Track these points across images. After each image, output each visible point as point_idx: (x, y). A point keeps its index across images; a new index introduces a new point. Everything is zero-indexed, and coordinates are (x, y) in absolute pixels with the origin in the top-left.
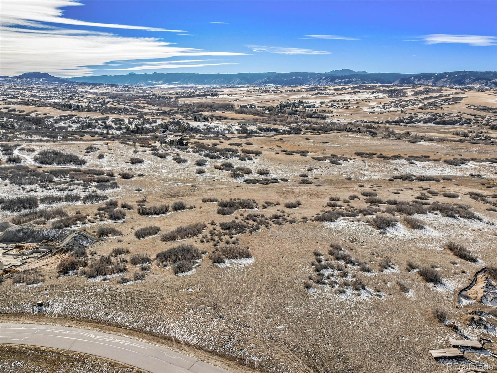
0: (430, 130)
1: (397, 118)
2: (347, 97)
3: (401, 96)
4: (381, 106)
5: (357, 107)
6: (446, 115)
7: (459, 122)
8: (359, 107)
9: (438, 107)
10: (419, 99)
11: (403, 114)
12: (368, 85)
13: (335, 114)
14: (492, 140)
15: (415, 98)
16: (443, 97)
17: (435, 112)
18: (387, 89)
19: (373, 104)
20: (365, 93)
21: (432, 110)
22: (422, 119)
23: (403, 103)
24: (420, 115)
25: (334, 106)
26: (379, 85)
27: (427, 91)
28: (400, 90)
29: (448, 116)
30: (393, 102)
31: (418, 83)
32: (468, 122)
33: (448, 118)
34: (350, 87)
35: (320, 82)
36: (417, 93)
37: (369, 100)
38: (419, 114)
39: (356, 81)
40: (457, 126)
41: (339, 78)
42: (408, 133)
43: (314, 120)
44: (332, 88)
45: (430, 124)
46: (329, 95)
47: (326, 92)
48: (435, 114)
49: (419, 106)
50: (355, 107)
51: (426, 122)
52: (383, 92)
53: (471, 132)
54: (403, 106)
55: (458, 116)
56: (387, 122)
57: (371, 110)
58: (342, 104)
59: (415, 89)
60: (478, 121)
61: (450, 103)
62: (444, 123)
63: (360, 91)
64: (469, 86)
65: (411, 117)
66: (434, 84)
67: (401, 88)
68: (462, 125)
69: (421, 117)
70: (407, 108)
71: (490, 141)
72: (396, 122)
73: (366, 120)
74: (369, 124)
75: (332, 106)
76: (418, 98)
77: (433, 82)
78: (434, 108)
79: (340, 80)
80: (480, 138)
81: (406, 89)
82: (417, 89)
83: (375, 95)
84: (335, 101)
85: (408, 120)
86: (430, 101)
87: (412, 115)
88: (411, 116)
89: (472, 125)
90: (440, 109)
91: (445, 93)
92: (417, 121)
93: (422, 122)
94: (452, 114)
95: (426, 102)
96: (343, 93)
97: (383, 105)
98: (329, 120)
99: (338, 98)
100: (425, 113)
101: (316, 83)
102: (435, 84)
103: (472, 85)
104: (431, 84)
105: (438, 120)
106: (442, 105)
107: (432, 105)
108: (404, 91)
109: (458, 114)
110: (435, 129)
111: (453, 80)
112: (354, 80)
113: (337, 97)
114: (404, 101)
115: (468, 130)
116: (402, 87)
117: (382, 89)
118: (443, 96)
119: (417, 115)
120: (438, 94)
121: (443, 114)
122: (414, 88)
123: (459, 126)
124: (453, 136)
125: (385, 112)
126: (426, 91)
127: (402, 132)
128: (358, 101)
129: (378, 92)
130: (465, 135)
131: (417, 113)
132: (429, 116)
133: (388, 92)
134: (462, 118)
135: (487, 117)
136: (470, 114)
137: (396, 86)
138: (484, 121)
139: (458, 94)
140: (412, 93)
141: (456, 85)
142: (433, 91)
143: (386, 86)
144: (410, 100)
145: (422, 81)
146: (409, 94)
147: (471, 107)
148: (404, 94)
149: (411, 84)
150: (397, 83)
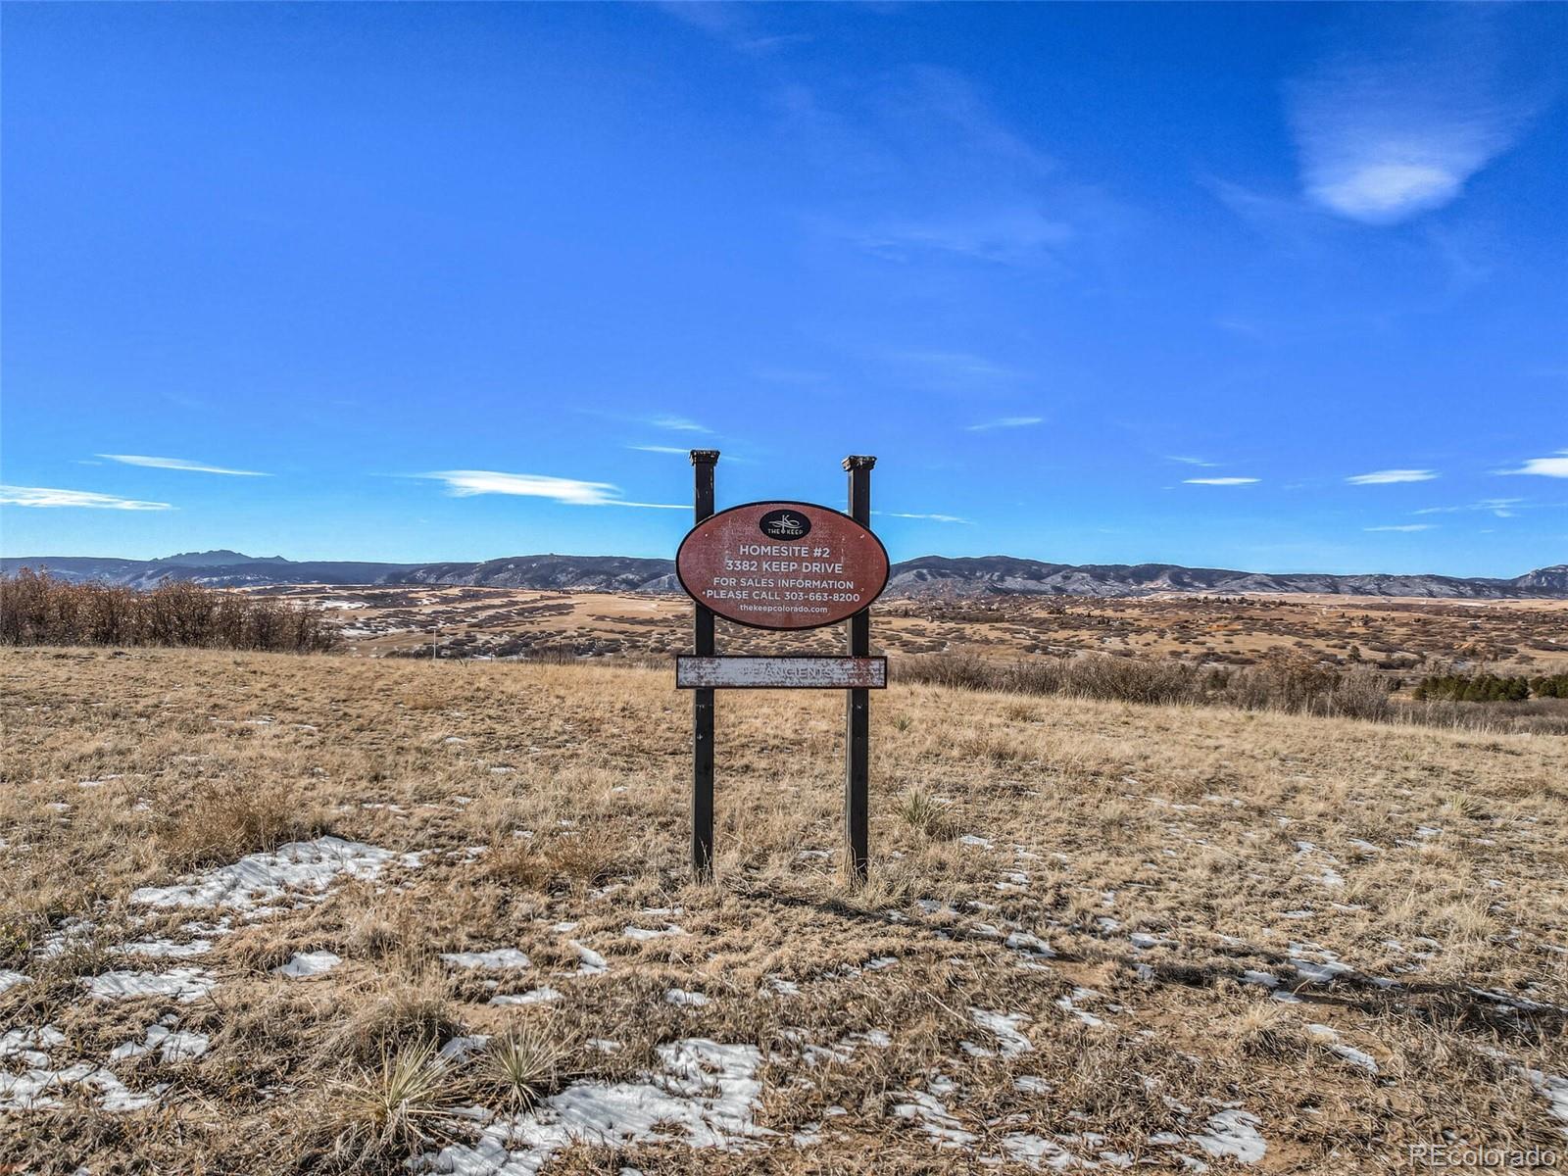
1: (417, 647)
3: (405, 606)
6: (550, 634)
9: (520, 622)
10: (459, 610)
11: (433, 637)
12: (299, 587)
15: (448, 609)
16: (518, 604)
17: (520, 630)
18: (358, 593)
21: (507, 627)
22: (490, 646)
23: (418, 617)
24: (482, 638)
26: (330, 586)
27: (476, 596)
29: (559, 637)
30: (388, 616)
31: (439, 583)
33: (558, 641)
36: (445, 600)
38: (479, 636)
39: (257, 581)
41: (201, 575)
48: (522, 635)
49: (467, 622)
51: (503, 652)
52: (351, 599)
54: (423, 623)
55: (581, 635)
59: (438, 593)
61: (547, 614)
65: (458, 643)
66: (478, 583)
67: (399, 591)
69: (488, 642)
76: (454, 608)
77: (478, 579)
78: (510, 625)
79: (206, 580)
81: (411, 592)
82: (442, 592)
83: (329, 604)
85: (452, 647)
86: (491, 612)
87: (459, 637)
90: (527, 626)
91: (520, 598)
93: (492, 653)
94: (564, 632)
95: (482, 615)
97: (364, 623)
100: (492, 634)
104: (474, 583)
107: (503, 620)
108: (410, 595)
109: (581, 631)
111: (526, 577)
117: (344, 594)
120: (506, 600)
122: (432, 590)
129: (338, 598)
132: (506, 638)
133: (367, 598)
134: (594, 639)
135: (655, 635)
136: (612, 631)
137: (379, 587)
138: (652, 643)
139: (553, 598)
140: (434, 600)
141: (538, 587)
142: (489, 595)
143: (355, 589)
144: (434, 612)
145: (447, 579)
146: (427, 602)
147: (602, 618)
148: (413, 602)
149: (422, 583)
150: (380, 581)
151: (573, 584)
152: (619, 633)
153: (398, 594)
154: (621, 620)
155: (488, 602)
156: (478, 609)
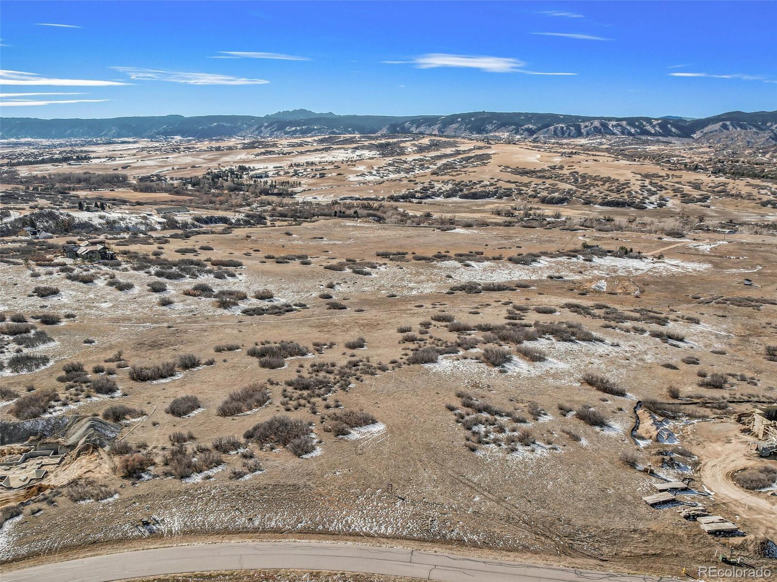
0: (457, 208)
1: (404, 192)
2: (315, 158)
3: (399, 154)
4: (374, 172)
5: (338, 175)
6: (475, 183)
7: (495, 193)
8: (341, 174)
9: (460, 171)
10: (427, 158)
11: (412, 184)
12: (342, 137)
13: (305, 187)
14: (548, 219)
15: (422, 157)
16: (460, 154)
17: (458, 179)
18: (373, 142)
19: (361, 168)
20: (342, 151)
21: (452, 175)
22: (441, 191)
23: (405, 166)
24: (437, 186)
25: (300, 174)
26: (359, 136)
27: (435, 145)
28: (395, 143)
29: (479, 186)
30: (390, 165)
31: (417, 131)
32: (508, 194)
33: (478, 189)
34: (315, 140)
35: (261, 132)
36: (421, 149)
37: (352, 163)
38: (436, 184)
39: (319, 129)
40: (494, 201)
41: (291, 124)
42: (428, 215)
43: (274, 198)
44: (285, 142)
45: (455, 199)
46: (283, 154)
47: (278, 149)
48: (459, 183)
49: (430, 170)
50: (334, 174)
51: (448, 196)
52: (370, 148)
53: (515, 209)
54: (407, 171)
55: (491, 185)
56: (392, 198)
57: (361, 178)
58: (312, 170)
59: (416, 143)
60: (522, 192)
61: (475, 164)
62: (475, 196)
63: (333, 146)
64: (492, 134)
65: (425, 189)
66: (441, 132)
67: (395, 140)
68: (500, 198)
69: (440, 189)
70: (413, 173)
71: (545, 222)
72: (404, 197)
73: (357, 196)
74: (365, 202)
75: (296, 173)
76: (425, 156)
77: (440, 130)
78: (454, 173)
79: (294, 128)
80: (531, 217)
81: (403, 141)
82: (420, 141)
83: (358, 152)
84: (298, 165)
85: (421, 193)
86: (444, 161)
87: (425, 185)
88: (424, 187)
89: (514, 198)
90: (463, 175)
91: (462, 148)
92: (435, 194)
93: (442, 196)
94: (483, 181)
95: (440, 163)
96: (307, 151)
97: (377, 171)
98: (299, 198)
99: (302, 159)
100: (443, 182)
101: (255, 133)
102: (443, 132)
103: (497, 134)
104: (436, 132)
105: (465, 192)
106: (464, 167)
107: (450, 168)
108: (402, 145)
109: (492, 181)
110: (464, 207)
111: (468, 127)
112: (316, 127)
113: (299, 157)
114: (405, 162)
115: (512, 207)
116: (397, 140)
117: (366, 143)
118: (462, 152)
119: (433, 185)
120: (453, 149)
121: (470, 181)
122: (414, 140)
123: (496, 201)
124: (493, 216)
125: (384, 182)
126: (433, 145)
127: (418, 214)
128: (336, 164)
129: (363, 148)
130: (509, 214)
131: (433, 183)
132: (450, 186)
133: (378, 147)
134: (497, 188)
135: (533, 185)
136: (509, 182)
137: (385, 136)
138: (530, 192)
139: (481, 148)
140: (415, 149)
142: (445, 145)
143: (372, 138)
144: (414, 160)
145: (423, 130)
146: (411, 151)
147: (505, 169)
148: (403, 151)
149: (409, 133)
150: (386, 132)
154: (516, 171)
155: (443, 151)
156: (439, 157)
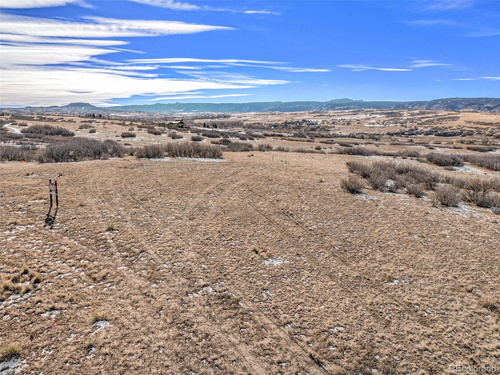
1: (398, 131)
2: (347, 118)
3: (399, 117)
5: (358, 123)
6: (446, 128)
7: (461, 133)
9: (437, 123)
10: (416, 118)
11: (403, 128)
12: (366, 110)
13: (336, 128)
15: (412, 118)
20: (364, 115)
21: (431, 125)
22: (422, 131)
24: (420, 129)
25: (336, 123)
26: (376, 109)
29: (449, 129)
30: (391, 120)
32: (470, 134)
34: (349, 111)
35: (321, 109)
36: (413, 115)
37: (369, 119)
41: (338, 105)
42: (411, 141)
44: (333, 112)
45: (431, 136)
46: (330, 116)
47: (327, 114)
48: (436, 128)
49: (417, 123)
50: (355, 123)
51: (427, 134)
54: (402, 123)
55: (458, 129)
56: (389, 134)
57: (372, 125)
58: (343, 122)
59: (410, 112)
60: (481, 132)
61: (448, 120)
62: (445, 135)
63: (359, 113)
65: (411, 130)
66: (428, 108)
68: (464, 136)
70: (406, 124)
72: (397, 134)
73: (367, 133)
75: (333, 123)
79: (340, 107)
82: (413, 112)
84: (336, 120)
85: (409, 132)
86: (427, 119)
89: (475, 135)
90: (439, 125)
91: (440, 114)
92: (418, 133)
93: (422, 134)
94: (452, 127)
95: (424, 120)
96: (343, 115)
97: (382, 122)
100: (424, 127)
104: (425, 108)
105: (439, 132)
106: (440, 122)
107: (430, 122)
108: (401, 113)
111: (445, 106)
112: (352, 107)
113: (338, 117)
114: (402, 120)
116: (399, 111)
117: (379, 112)
119: (417, 128)
120: (434, 115)
121: (443, 127)
123: (461, 137)
125: (385, 127)
126: (421, 113)
127: (405, 141)
128: (358, 120)
129: (376, 114)
132: (429, 129)
133: (386, 114)
134: (463, 130)
135: (490, 129)
136: (472, 127)
137: (392, 110)
138: (487, 133)
139: (453, 114)
140: (408, 115)
141: (449, 110)
142: (428, 113)
143: (383, 110)
144: (407, 119)
145: (416, 107)
146: (406, 115)
147: (469, 122)
148: (401, 115)
149: (407, 108)
150: (393, 108)
151: (464, 108)
152: (475, 128)
153: (397, 112)
154: (478, 123)
155: (427, 115)
156: (423, 118)
